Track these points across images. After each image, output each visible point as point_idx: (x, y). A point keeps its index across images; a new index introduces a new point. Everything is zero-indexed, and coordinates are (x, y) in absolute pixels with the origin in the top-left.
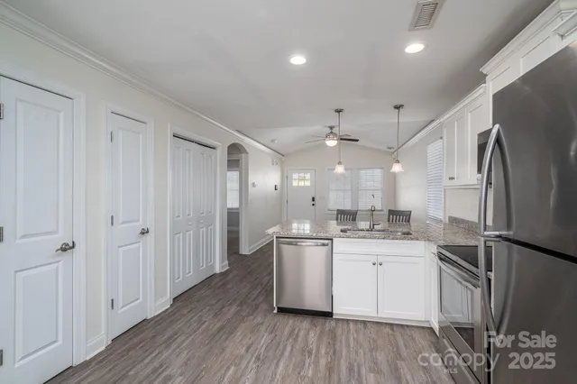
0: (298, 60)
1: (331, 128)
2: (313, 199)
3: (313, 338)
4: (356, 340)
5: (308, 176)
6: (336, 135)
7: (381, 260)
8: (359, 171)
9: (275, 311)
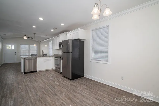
2: (15, 53)
5: (13, 46)
6: (26, 36)
7: (46, 60)
8: (30, 46)
9: (24, 74)
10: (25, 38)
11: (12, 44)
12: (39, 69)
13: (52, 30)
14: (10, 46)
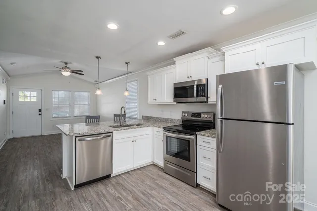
0: (113, 26)
1: (66, 64)
2: (40, 111)
3: (113, 191)
4: (132, 182)
5: (34, 93)
6: (69, 69)
7: (135, 138)
8: (75, 93)
9: (73, 189)
10: (66, 74)
11: (31, 90)
12: (118, 169)
13: (161, 43)
14: (28, 93)
